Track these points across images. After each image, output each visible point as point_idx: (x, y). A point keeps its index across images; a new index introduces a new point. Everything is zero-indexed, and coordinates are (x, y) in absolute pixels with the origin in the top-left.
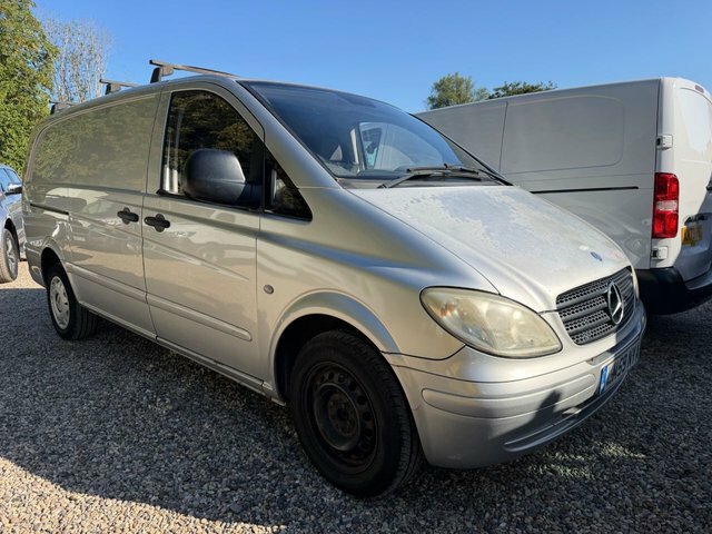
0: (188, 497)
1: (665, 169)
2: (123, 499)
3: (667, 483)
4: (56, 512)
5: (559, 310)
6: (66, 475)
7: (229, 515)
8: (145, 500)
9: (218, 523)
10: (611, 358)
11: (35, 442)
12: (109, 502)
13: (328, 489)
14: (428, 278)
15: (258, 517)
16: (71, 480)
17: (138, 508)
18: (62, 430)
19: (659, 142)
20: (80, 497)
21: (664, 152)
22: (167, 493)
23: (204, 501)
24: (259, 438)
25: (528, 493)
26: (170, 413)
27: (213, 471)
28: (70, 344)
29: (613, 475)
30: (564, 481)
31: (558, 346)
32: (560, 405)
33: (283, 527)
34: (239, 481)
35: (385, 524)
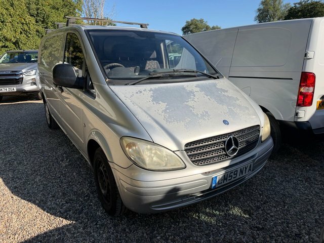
0: (49, 204)
1: (308, 70)
2: (28, 200)
3: (248, 232)
4: (5, 202)
5: (186, 150)
6: (16, 188)
7: (58, 213)
8: (34, 203)
9: (53, 216)
10: (223, 172)
11: (13, 172)
12: (23, 201)
13: (101, 209)
14: (126, 131)
15: (68, 216)
16: (16, 190)
17: (30, 204)
18: (26, 168)
19: (306, 55)
20: (15, 197)
21: (308, 61)
22: (43, 201)
23: (54, 206)
24: (91, 183)
25: (180, 225)
26: (66, 167)
27: (64, 194)
28: (51, 130)
29: (226, 223)
30: (200, 223)
31: (184, 166)
32: (181, 193)
33: (74, 222)
34: (71, 200)
35: (112, 228)
